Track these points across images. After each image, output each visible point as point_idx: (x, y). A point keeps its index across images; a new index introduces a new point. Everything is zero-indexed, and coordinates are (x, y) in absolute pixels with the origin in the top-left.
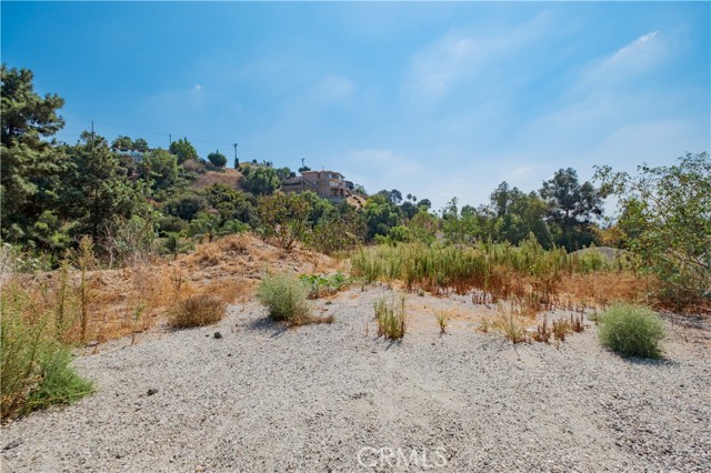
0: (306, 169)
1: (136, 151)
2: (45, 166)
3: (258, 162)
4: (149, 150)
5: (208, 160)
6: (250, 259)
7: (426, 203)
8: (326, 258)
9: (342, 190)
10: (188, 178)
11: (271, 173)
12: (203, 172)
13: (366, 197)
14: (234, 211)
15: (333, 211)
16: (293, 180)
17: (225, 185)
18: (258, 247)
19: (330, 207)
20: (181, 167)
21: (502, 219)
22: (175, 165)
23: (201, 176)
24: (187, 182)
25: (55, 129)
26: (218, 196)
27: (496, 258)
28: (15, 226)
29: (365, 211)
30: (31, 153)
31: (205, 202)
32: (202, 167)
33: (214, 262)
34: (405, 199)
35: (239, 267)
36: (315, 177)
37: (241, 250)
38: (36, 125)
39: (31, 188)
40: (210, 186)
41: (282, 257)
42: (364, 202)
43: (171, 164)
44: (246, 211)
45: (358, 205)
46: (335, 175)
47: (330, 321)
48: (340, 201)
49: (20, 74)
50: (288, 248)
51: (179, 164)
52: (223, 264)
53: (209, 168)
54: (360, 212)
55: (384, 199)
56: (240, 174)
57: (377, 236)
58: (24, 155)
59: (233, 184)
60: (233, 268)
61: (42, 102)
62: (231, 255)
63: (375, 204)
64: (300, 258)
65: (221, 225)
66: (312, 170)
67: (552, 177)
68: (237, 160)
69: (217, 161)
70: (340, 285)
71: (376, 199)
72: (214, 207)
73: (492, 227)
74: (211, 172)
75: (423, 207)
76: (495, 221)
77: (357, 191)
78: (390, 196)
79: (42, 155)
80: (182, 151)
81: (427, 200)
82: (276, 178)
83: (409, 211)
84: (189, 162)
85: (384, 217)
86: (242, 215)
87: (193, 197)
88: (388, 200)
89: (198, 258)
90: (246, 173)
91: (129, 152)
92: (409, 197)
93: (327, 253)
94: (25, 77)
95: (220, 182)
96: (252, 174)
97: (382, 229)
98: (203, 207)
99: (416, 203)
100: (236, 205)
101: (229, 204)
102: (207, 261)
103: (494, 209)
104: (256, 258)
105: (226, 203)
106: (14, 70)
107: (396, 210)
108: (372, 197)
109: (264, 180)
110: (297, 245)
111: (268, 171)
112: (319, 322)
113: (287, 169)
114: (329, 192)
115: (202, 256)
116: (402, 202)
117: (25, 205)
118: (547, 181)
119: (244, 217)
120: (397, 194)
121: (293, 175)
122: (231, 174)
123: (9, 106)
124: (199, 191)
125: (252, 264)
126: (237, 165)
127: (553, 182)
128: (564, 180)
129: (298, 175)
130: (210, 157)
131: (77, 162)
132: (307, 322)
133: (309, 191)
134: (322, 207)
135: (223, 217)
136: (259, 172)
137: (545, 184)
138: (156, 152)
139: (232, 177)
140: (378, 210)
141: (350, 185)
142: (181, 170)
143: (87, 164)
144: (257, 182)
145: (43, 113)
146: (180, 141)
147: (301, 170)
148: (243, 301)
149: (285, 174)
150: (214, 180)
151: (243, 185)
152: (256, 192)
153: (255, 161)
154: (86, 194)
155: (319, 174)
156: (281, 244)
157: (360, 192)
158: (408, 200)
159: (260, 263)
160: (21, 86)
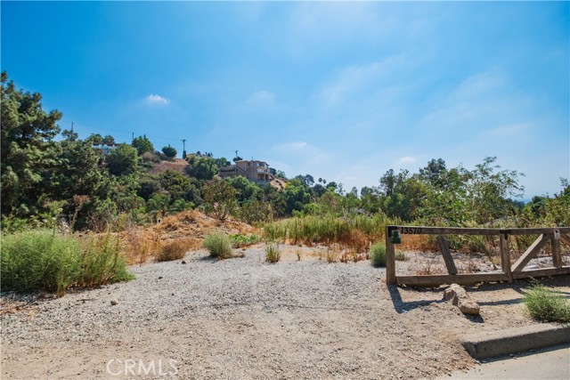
0: (239, 159)
1: (106, 146)
2: (47, 161)
3: (202, 153)
4: (116, 145)
5: (161, 152)
6: (198, 226)
7: (333, 185)
8: (249, 226)
9: (267, 175)
10: (145, 166)
11: (211, 162)
12: (158, 162)
13: (285, 180)
14: (181, 192)
15: (260, 192)
16: (229, 168)
17: (175, 171)
18: (203, 219)
19: (257, 188)
20: (141, 157)
21: (389, 197)
22: (136, 156)
23: (157, 165)
24: (145, 169)
25: (53, 134)
26: (169, 180)
27: (357, 225)
28: (23, 206)
29: (285, 192)
30: (38, 152)
31: (159, 185)
32: (157, 158)
33: (175, 228)
34: (317, 182)
35: (191, 231)
36: (246, 165)
37: (192, 220)
38: (41, 132)
39: (37, 178)
40: (163, 173)
41: (218, 225)
42: (284, 185)
43: (132, 156)
44: (191, 192)
45: (279, 187)
46: (262, 164)
47: (242, 256)
48: (265, 183)
49: (32, 97)
50: (223, 220)
51: (139, 155)
52: (181, 229)
53: (163, 159)
54: (281, 192)
55: (300, 182)
56: (187, 163)
57: (294, 211)
58: (34, 154)
59: (181, 171)
60: (187, 232)
61: (48, 116)
62: (186, 224)
63: (292, 186)
64: (230, 226)
65: (171, 203)
66: (244, 160)
67: (427, 166)
68: (185, 152)
69: (169, 153)
70: (253, 241)
71: (294, 183)
72: (166, 189)
73: (383, 203)
74: (164, 162)
75: (331, 188)
76: (384, 199)
77: (279, 176)
78: (303, 180)
79: (46, 154)
80: (141, 145)
81: (334, 183)
82: (215, 166)
83: (319, 191)
84: (147, 154)
85: (300, 197)
86: (188, 195)
87: (149, 181)
88: (303, 183)
89: (164, 226)
90: (192, 162)
91: (100, 146)
92: (320, 180)
93: (250, 223)
94: (36, 98)
95: (171, 170)
96: (196, 163)
97: (298, 206)
98: (158, 189)
99: (326, 185)
100: (183, 187)
101: (178, 186)
102: (170, 227)
103: (383, 190)
104: (201, 226)
105: (175, 186)
106: (28, 94)
107: (310, 191)
108: (290, 181)
109: (206, 167)
110: (229, 218)
111: (208, 161)
112: (236, 257)
113: (224, 159)
114: (256, 177)
115: (167, 225)
116: (314, 185)
117: (29, 189)
118: (422, 168)
119: (189, 197)
120: (310, 178)
121: (229, 163)
122: (180, 163)
123: (24, 119)
124: (154, 176)
125: (199, 229)
126: (185, 156)
127: (427, 169)
128: (435, 168)
129: (233, 163)
130: (164, 150)
131: (69, 158)
132: (230, 257)
133: (240, 176)
134: (251, 188)
135: (172, 197)
136: (202, 161)
137: (421, 171)
138: (121, 146)
139: (181, 166)
140: (295, 191)
141: (273, 171)
142: (140, 160)
143: (76, 159)
144: (200, 170)
145: (47, 123)
146: (140, 138)
147: (235, 160)
148: (194, 250)
149: (222, 163)
150: (167, 168)
151: (189, 172)
152: (199, 177)
153: (199, 153)
154: (75, 181)
155: (249, 163)
156: (218, 217)
157: (281, 176)
158: (319, 183)
159: (204, 229)
160: (33, 105)
